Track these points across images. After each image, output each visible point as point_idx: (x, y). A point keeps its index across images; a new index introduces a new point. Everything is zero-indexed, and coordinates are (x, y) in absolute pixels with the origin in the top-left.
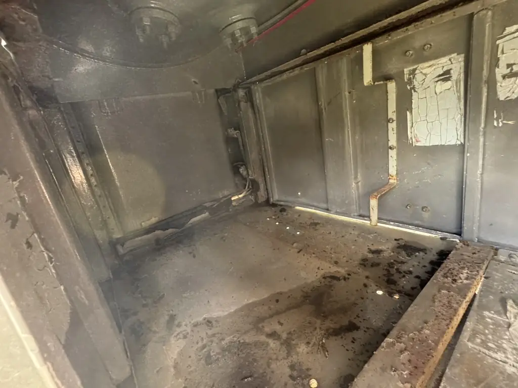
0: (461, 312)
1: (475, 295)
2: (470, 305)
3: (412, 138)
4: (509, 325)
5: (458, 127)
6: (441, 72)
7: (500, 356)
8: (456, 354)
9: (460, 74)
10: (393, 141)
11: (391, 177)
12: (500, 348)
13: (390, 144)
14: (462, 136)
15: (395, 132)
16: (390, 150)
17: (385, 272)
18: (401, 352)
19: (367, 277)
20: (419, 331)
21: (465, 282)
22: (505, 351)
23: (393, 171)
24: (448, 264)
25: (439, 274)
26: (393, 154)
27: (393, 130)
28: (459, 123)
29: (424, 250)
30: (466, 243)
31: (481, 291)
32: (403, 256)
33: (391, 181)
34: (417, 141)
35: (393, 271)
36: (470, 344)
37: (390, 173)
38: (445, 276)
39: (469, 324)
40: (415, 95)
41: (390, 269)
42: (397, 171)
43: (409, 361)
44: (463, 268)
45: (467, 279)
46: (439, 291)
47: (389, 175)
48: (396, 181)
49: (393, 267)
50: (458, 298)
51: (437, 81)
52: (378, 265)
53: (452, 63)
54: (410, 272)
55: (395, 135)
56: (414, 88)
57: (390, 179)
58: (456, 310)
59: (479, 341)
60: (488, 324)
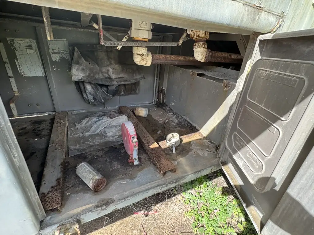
0: (66, 130)
1: (67, 126)
2: (67, 129)
3: (21, 73)
4: (77, 128)
5: (42, 69)
6: (28, 45)
7: (78, 135)
8: (69, 140)
9: (36, 48)
10: (10, 73)
11: (14, 92)
12: (77, 134)
13: (9, 75)
14: (44, 73)
15: (10, 69)
16: (10, 78)
17: (33, 133)
18: (56, 145)
19: (26, 138)
20: (58, 139)
21: (63, 123)
22: (78, 134)
23: (15, 88)
24: (56, 121)
25: (55, 125)
26: (12, 80)
27: (9, 67)
28: (41, 68)
29: (45, 121)
30: (58, 113)
31: (68, 124)
32: (37, 126)
33: (16, 94)
34: (25, 74)
35: (36, 131)
36: (71, 136)
37: (14, 90)
38: (57, 124)
39: (69, 133)
40: (17, 52)
41: (35, 131)
42: (18, 89)
43: (59, 146)
44: (61, 120)
45: (63, 122)
46: (58, 128)
47: (13, 91)
48: (18, 94)
49: (36, 130)
50: (63, 127)
51: (27, 48)
52: (28, 133)
53: (31, 42)
54: (44, 129)
55: (11, 71)
56: (15, 48)
57: (14, 93)
58: (65, 130)
59: (72, 135)
60: (73, 130)
